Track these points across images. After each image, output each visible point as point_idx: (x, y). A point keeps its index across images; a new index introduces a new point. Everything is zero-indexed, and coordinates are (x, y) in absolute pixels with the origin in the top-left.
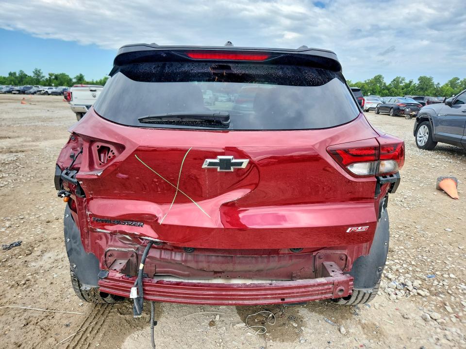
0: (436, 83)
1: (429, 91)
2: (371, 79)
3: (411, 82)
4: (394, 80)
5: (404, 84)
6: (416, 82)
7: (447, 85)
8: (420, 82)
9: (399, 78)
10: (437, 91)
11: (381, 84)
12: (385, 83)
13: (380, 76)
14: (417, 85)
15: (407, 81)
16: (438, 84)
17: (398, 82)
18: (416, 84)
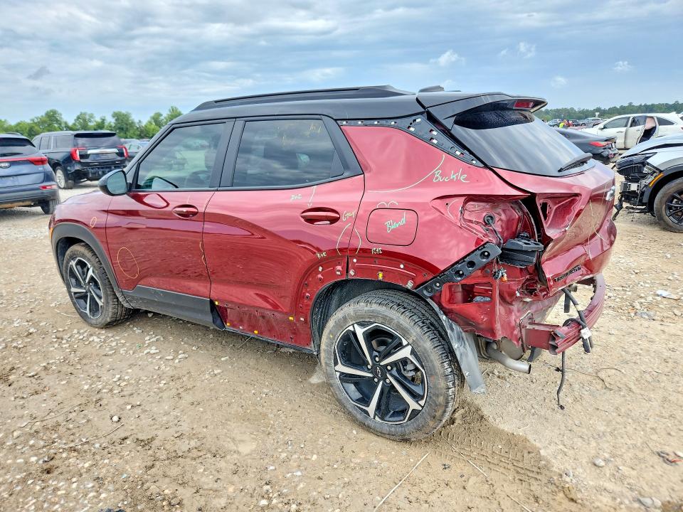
0: (136, 121)
1: (131, 132)
2: (40, 116)
3: (103, 120)
4: (78, 118)
5: (95, 123)
6: (111, 120)
7: (150, 122)
8: (116, 120)
9: (85, 114)
10: (142, 131)
11: (60, 124)
12: (66, 123)
13: (55, 112)
14: (113, 125)
15: (98, 120)
16: (140, 121)
17: (84, 120)
18: (110, 123)
